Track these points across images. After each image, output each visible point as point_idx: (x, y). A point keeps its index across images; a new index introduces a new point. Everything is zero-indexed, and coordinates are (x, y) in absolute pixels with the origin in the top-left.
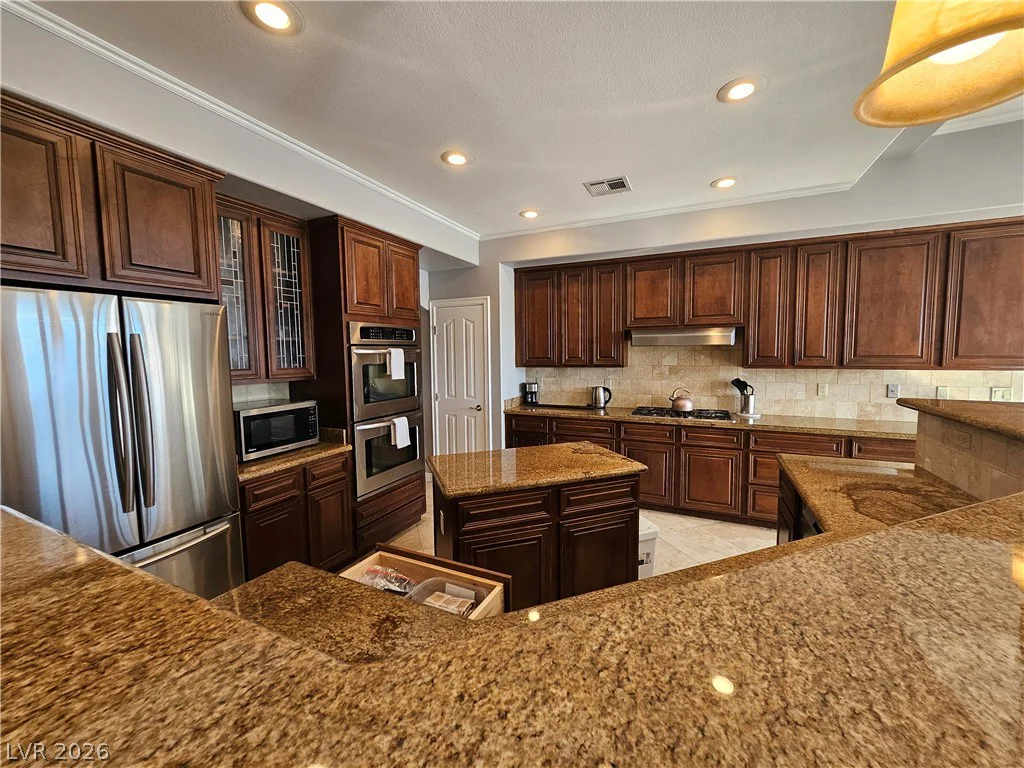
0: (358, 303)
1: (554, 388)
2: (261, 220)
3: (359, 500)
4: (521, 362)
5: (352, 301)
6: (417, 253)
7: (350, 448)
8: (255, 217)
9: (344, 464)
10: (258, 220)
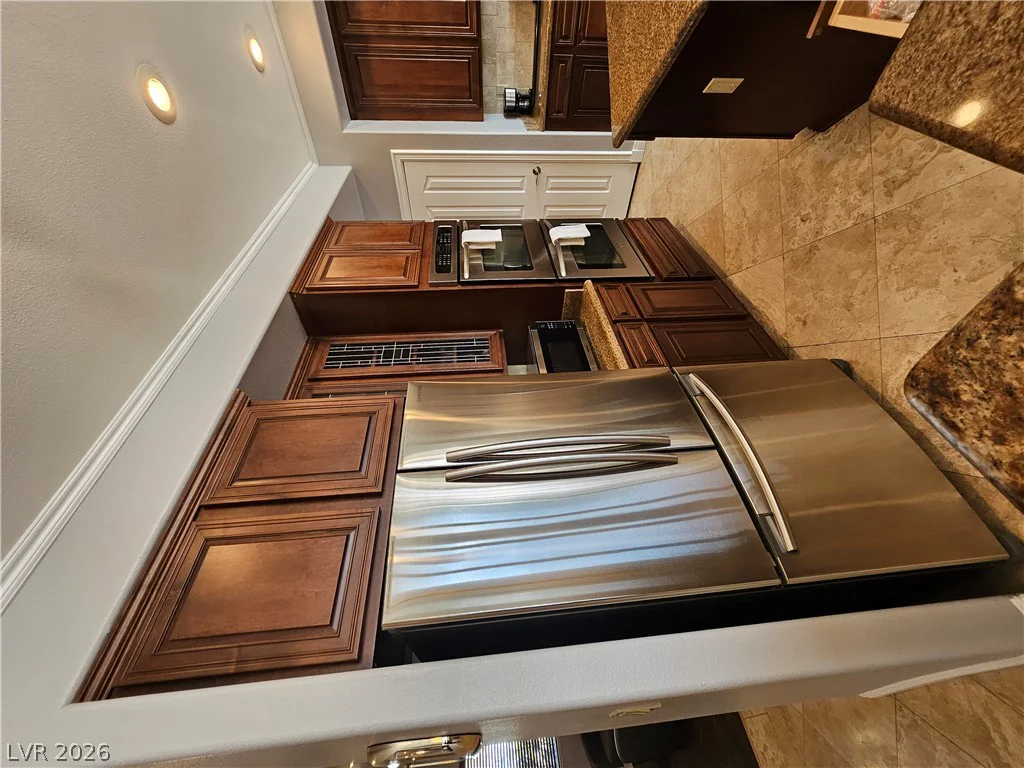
0: (404, 275)
1: (510, 65)
2: (309, 377)
3: (653, 275)
4: (477, 112)
5: (403, 281)
6: (338, 223)
7: (589, 283)
8: (307, 384)
9: (609, 288)
10: (310, 380)
